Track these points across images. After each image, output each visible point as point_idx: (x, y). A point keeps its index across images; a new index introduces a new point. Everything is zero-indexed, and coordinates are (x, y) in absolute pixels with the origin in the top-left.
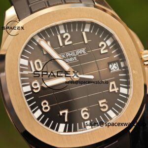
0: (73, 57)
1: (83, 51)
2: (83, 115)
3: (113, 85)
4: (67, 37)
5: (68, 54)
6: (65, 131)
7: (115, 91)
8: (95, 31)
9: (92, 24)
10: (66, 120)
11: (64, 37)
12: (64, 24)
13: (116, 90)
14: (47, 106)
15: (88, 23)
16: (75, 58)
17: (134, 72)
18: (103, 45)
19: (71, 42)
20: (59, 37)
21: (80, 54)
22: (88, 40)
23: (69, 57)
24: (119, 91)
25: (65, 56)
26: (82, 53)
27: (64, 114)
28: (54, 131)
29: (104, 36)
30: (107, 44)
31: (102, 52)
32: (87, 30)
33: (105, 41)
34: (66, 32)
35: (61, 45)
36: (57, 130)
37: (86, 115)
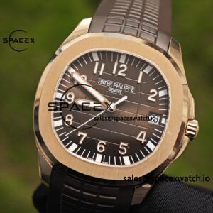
0: (119, 89)
1: (132, 88)
2: (99, 146)
3: (143, 135)
4: (123, 68)
5: (116, 84)
6: (74, 152)
7: (141, 141)
8: (153, 76)
9: (154, 68)
10: (81, 143)
11: (121, 67)
12: (127, 56)
13: (143, 141)
14: (71, 120)
15: (151, 65)
16: (121, 91)
17: (169, 133)
18: (153, 93)
19: (124, 75)
20: (116, 64)
21: (127, 90)
22: (142, 80)
23: (115, 88)
24: (146, 143)
25: (113, 85)
26: (130, 90)
27: (82, 136)
28: (64, 147)
29: (159, 85)
30: (158, 93)
31: (150, 99)
32: (146, 71)
33: (158, 91)
34: (125, 63)
35: (114, 72)
36: (68, 147)
37: (101, 148)
